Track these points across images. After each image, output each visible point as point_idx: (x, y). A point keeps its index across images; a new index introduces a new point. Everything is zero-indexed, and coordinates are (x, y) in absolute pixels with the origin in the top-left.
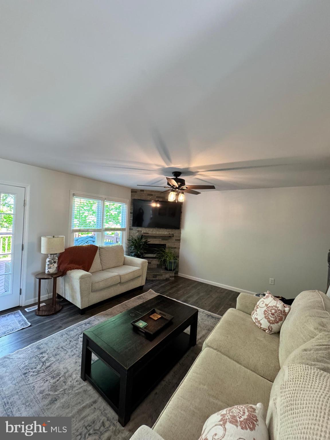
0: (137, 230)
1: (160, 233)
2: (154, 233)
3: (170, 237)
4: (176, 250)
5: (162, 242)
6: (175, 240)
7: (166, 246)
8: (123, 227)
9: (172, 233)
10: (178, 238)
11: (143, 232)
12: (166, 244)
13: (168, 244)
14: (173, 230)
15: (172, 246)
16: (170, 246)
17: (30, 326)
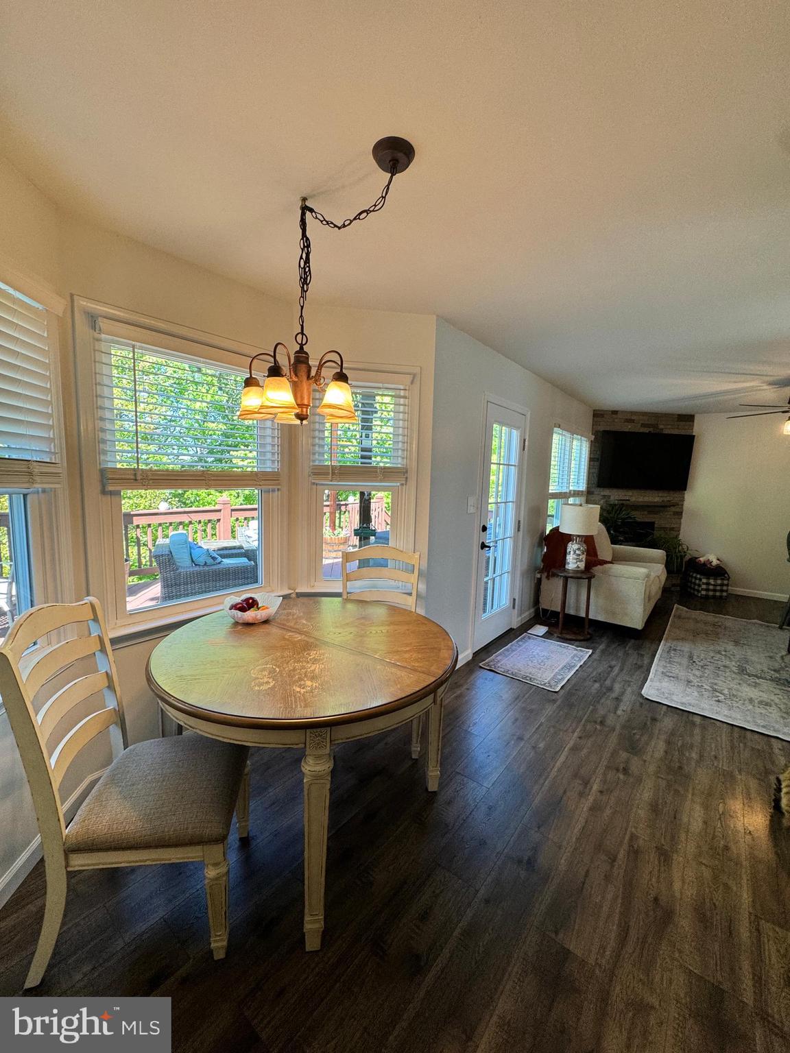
0: (602, 494)
1: (646, 499)
2: (633, 499)
3: (663, 507)
4: (675, 533)
5: (648, 518)
6: (672, 513)
7: (656, 526)
8: (581, 489)
9: (668, 499)
10: (678, 510)
11: (612, 498)
12: (654, 523)
13: (660, 521)
14: (671, 492)
15: (667, 526)
16: (663, 526)
17: (592, 653)
